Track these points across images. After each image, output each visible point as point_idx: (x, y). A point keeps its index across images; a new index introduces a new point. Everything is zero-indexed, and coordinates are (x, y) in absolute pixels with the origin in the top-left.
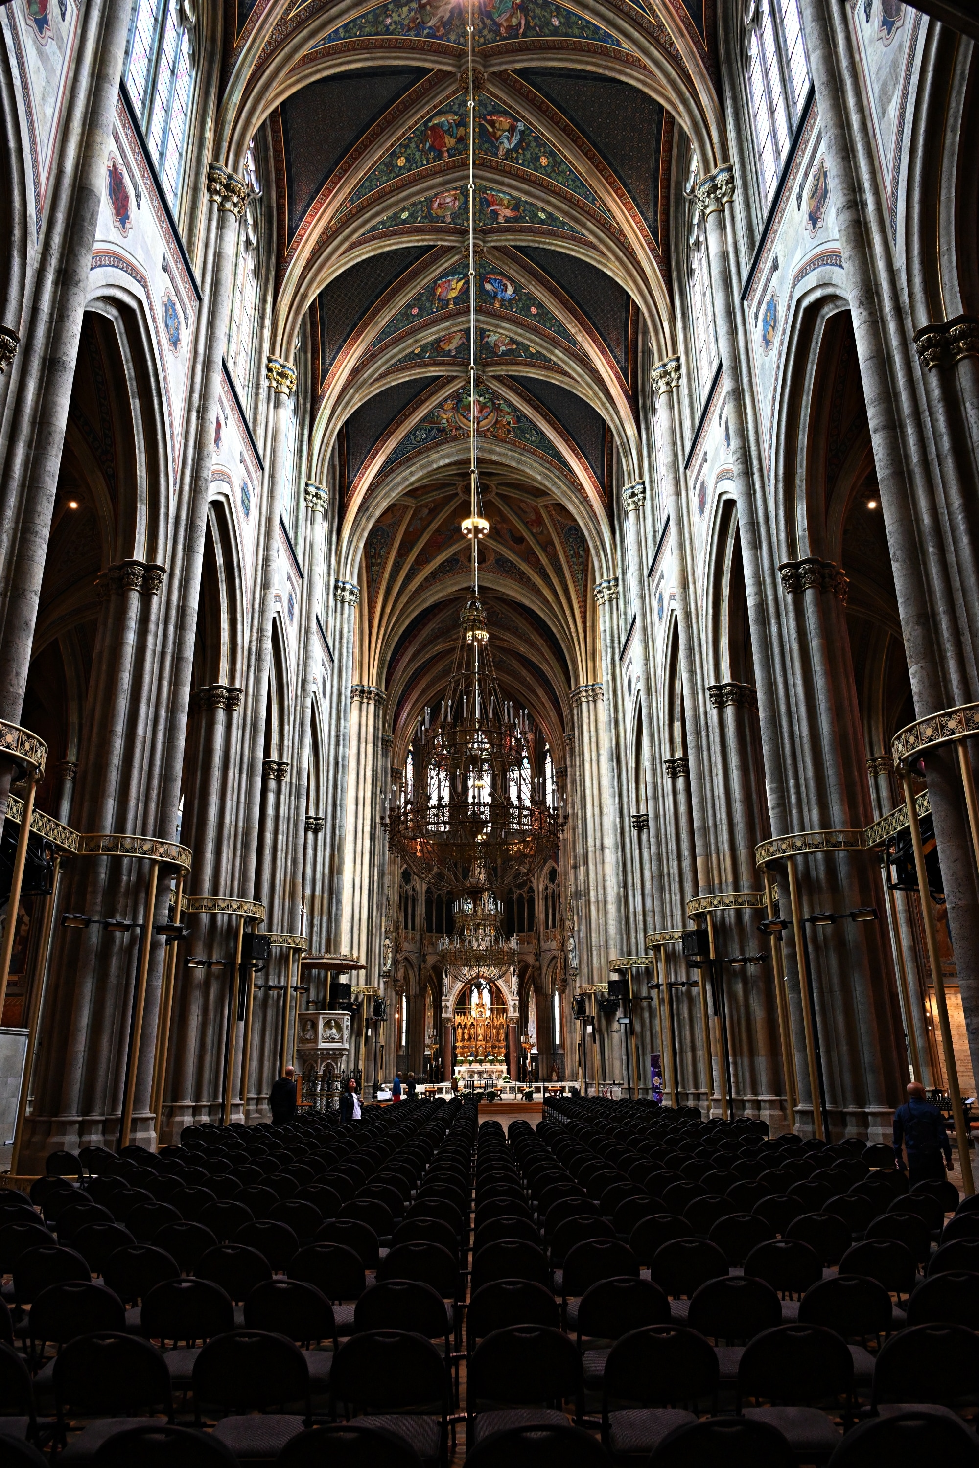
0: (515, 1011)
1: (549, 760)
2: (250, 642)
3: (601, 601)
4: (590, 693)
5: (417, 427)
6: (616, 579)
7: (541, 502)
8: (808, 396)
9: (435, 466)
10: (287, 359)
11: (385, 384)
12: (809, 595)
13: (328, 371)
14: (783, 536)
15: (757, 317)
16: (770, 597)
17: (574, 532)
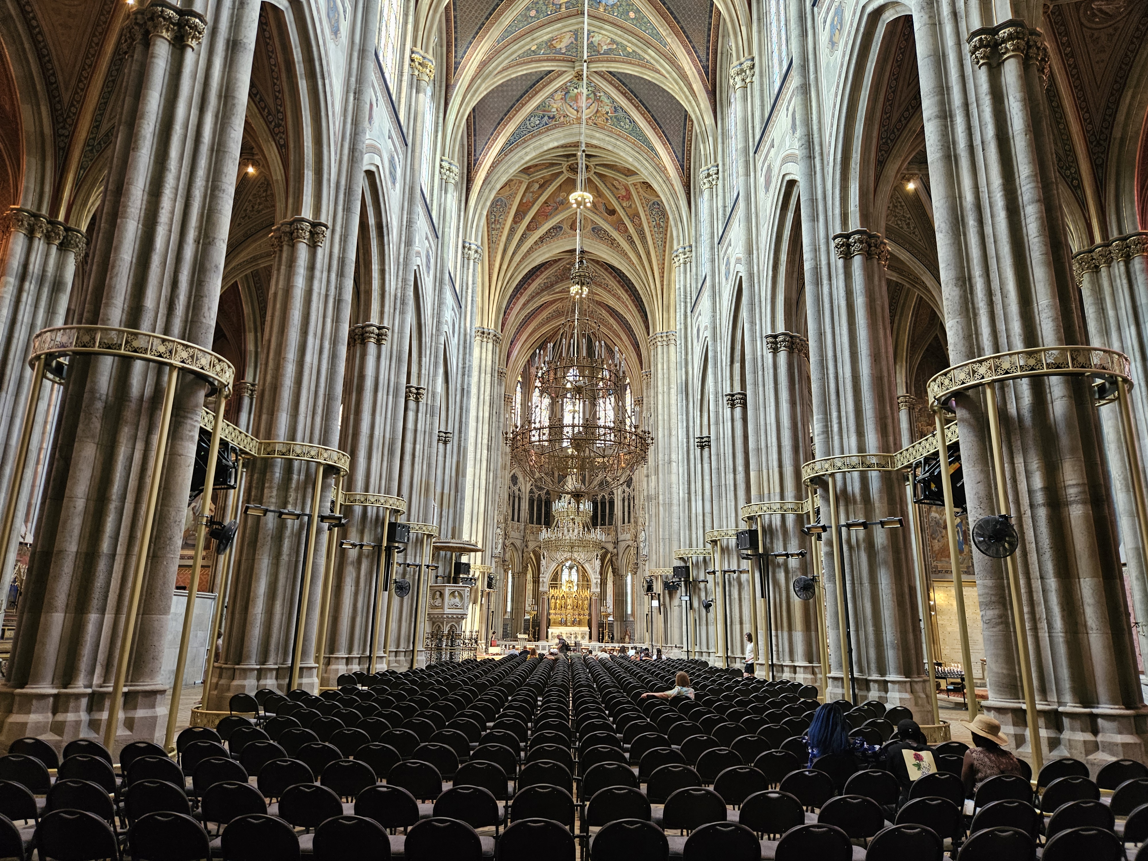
0: (597, 587)
1: (628, 391)
2: (396, 289)
3: (677, 264)
4: (665, 338)
5: (531, 115)
6: (691, 246)
7: (631, 180)
8: (866, 90)
9: (545, 148)
10: (426, 51)
11: (506, 76)
12: (857, 262)
13: (460, 63)
14: (837, 211)
15: (825, 22)
16: (824, 262)
17: (656, 206)
